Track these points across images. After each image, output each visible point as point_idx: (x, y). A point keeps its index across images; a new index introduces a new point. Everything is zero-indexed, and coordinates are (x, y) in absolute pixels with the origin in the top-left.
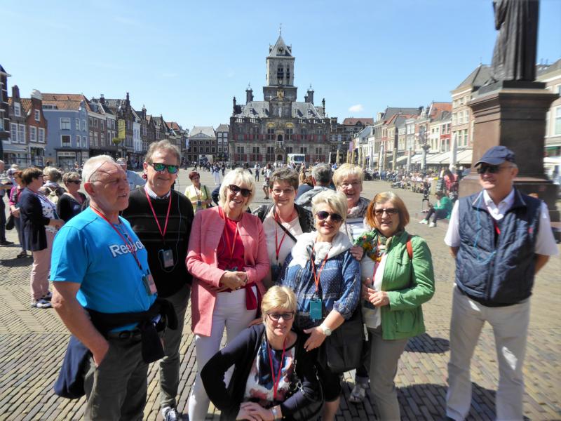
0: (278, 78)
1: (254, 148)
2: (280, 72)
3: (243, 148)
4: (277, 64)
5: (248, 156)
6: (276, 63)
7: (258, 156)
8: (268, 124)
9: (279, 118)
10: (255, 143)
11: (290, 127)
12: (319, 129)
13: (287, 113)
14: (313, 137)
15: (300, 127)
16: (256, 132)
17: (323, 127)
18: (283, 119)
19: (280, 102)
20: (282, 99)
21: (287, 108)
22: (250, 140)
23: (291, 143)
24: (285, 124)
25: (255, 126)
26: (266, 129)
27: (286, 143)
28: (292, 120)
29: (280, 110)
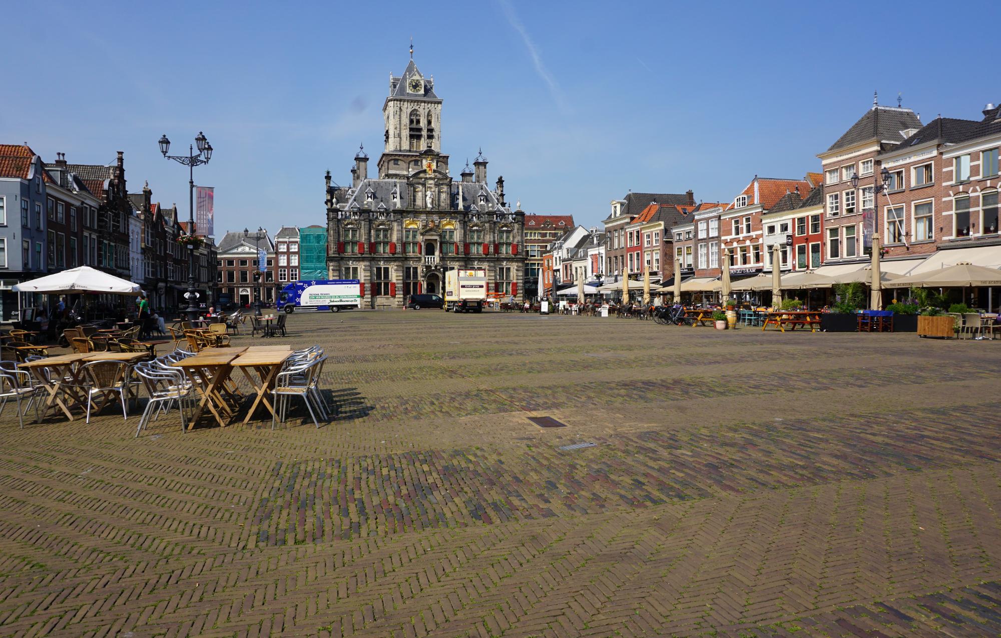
0: (411, 137)
1: (379, 269)
2: (414, 126)
3: (355, 270)
4: (409, 110)
5: (367, 286)
6: (407, 108)
7: (386, 285)
8: (408, 222)
9: (429, 212)
10: (380, 260)
11: (448, 229)
12: (504, 232)
13: (443, 202)
14: (493, 248)
15: (468, 227)
16: (382, 238)
17: (512, 228)
18: (436, 213)
19: (428, 179)
20: (433, 174)
21: (442, 192)
22: (370, 254)
23: (451, 260)
24: (440, 222)
25: (381, 227)
26: (403, 234)
27: (442, 260)
28: (453, 215)
29: (428, 196)
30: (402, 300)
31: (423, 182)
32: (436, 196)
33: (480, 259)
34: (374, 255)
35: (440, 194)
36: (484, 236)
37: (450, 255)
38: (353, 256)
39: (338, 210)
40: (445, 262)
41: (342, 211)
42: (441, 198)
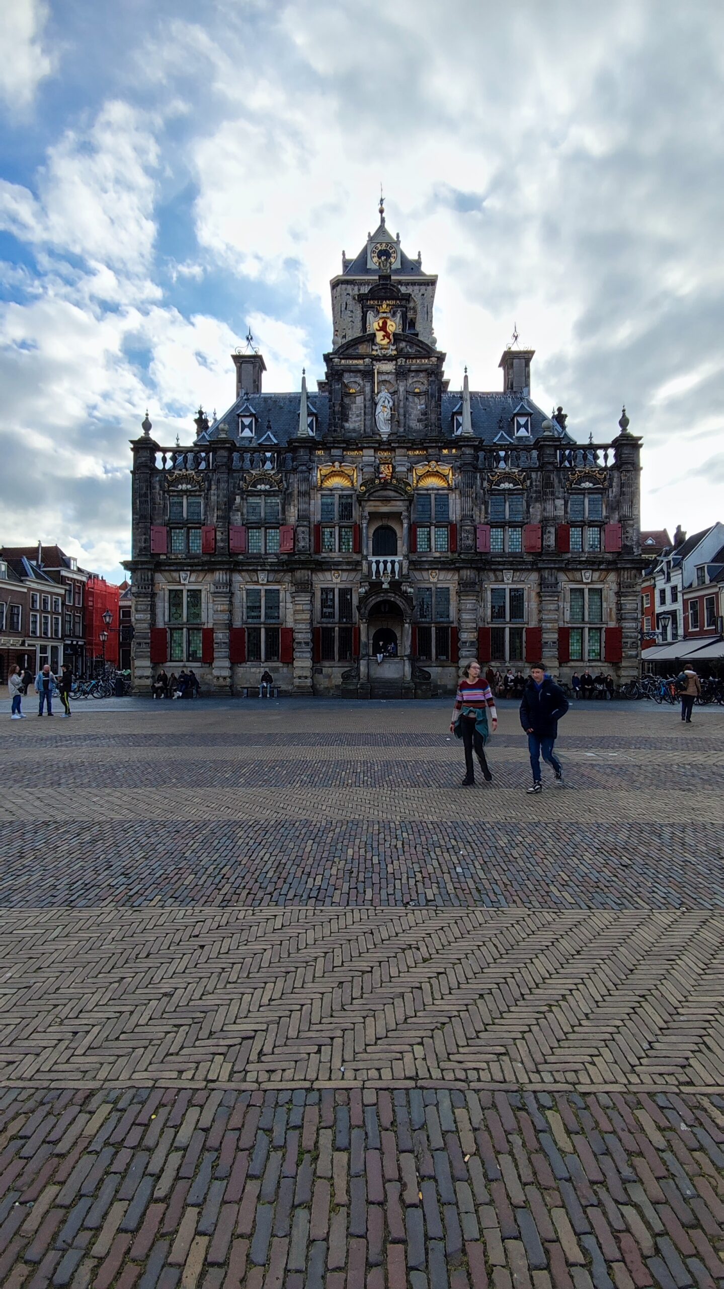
1: (253, 596)
3: (195, 595)
5: (221, 636)
7: (272, 633)
8: (324, 472)
9: (381, 442)
10: (256, 571)
11: (433, 489)
12: (584, 494)
13: (419, 421)
14: (553, 537)
15: (485, 484)
16: (263, 515)
17: (606, 483)
18: (398, 447)
19: (380, 360)
20: (394, 348)
21: (418, 395)
22: (230, 555)
23: (440, 570)
24: (410, 470)
25: (259, 487)
26: (312, 502)
27: (416, 569)
28: (445, 452)
29: (381, 403)
30: (308, 673)
31: (367, 368)
32: (402, 404)
33: (519, 567)
34: (241, 557)
35: (410, 400)
36: (528, 506)
37: (437, 555)
38: (188, 561)
39: (155, 447)
40: (425, 574)
41: (165, 450)
42: (412, 408)
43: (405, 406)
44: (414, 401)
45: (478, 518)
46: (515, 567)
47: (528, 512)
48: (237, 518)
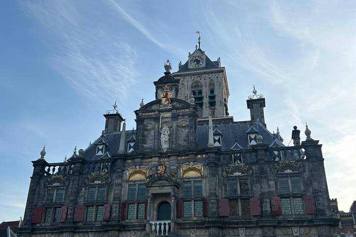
6: (188, 81)
8: (130, 172)
10: (87, 232)
11: (192, 178)
12: (287, 177)
13: (185, 140)
14: (269, 206)
15: (224, 174)
16: (96, 198)
17: (301, 170)
18: (172, 156)
19: (163, 112)
20: (171, 105)
21: (184, 127)
22: (74, 223)
23: (197, 228)
24: (179, 168)
25: (95, 182)
26: (123, 189)
27: (182, 229)
28: (199, 156)
29: (163, 133)
31: (156, 116)
32: (174, 132)
33: (248, 226)
34: (80, 224)
35: (180, 130)
36: (252, 186)
37: (195, 219)
38: (51, 227)
39: (46, 164)
40: (187, 231)
41: (50, 165)
42: (181, 134)
43: (176, 134)
44: (182, 131)
45: (220, 195)
46: (246, 226)
47: (252, 190)
48: (81, 201)
